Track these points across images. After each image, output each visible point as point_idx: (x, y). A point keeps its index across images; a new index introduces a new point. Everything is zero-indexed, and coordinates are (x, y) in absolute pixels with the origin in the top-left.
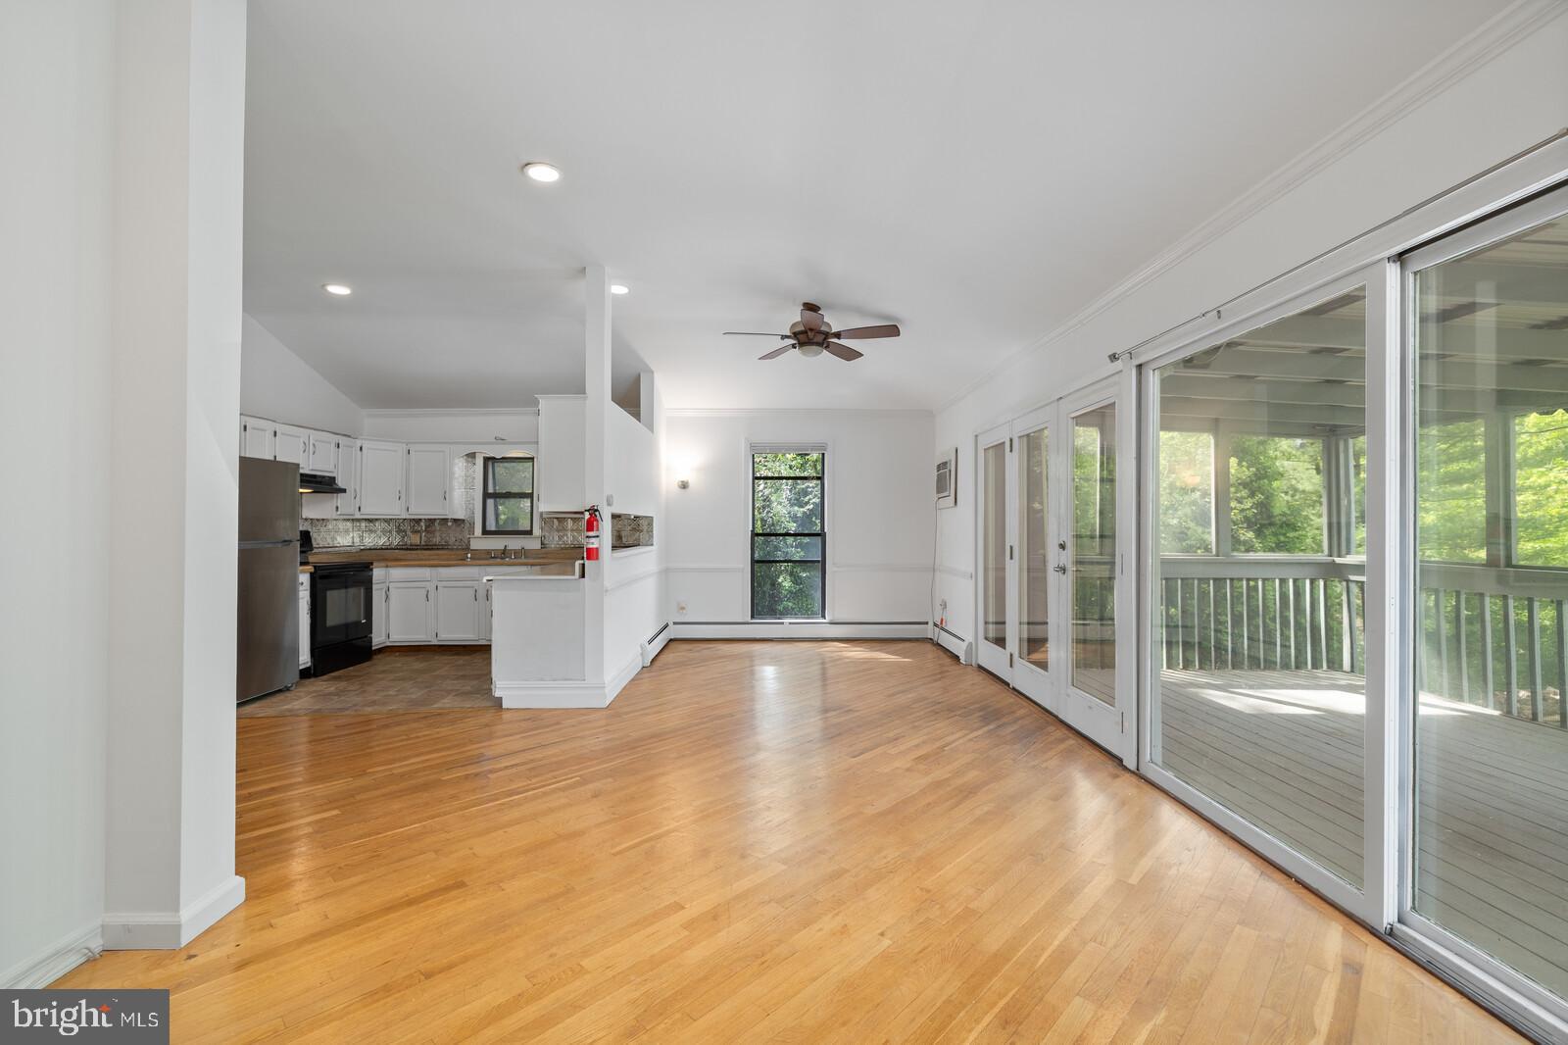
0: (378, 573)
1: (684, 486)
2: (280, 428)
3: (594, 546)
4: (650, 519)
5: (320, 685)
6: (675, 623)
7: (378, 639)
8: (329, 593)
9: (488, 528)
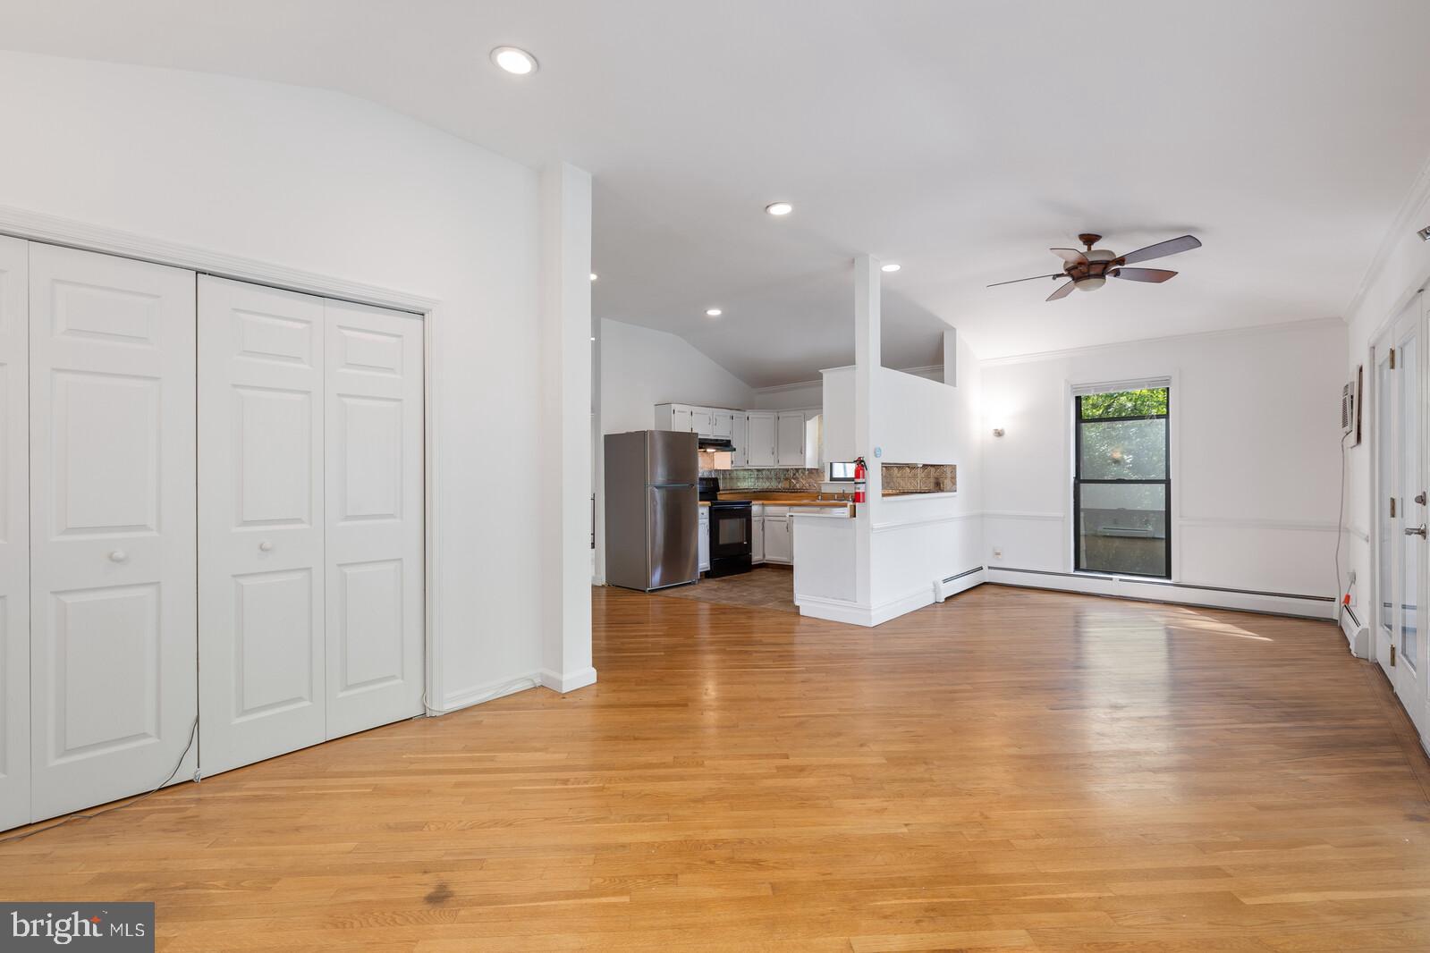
0: (756, 508)
1: (999, 434)
2: (695, 409)
3: (861, 491)
4: (954, 467)
5: (712, 584)
6: (989, 568)
7: (756, 557)
8: (721, 521)
9: (835, 476)
